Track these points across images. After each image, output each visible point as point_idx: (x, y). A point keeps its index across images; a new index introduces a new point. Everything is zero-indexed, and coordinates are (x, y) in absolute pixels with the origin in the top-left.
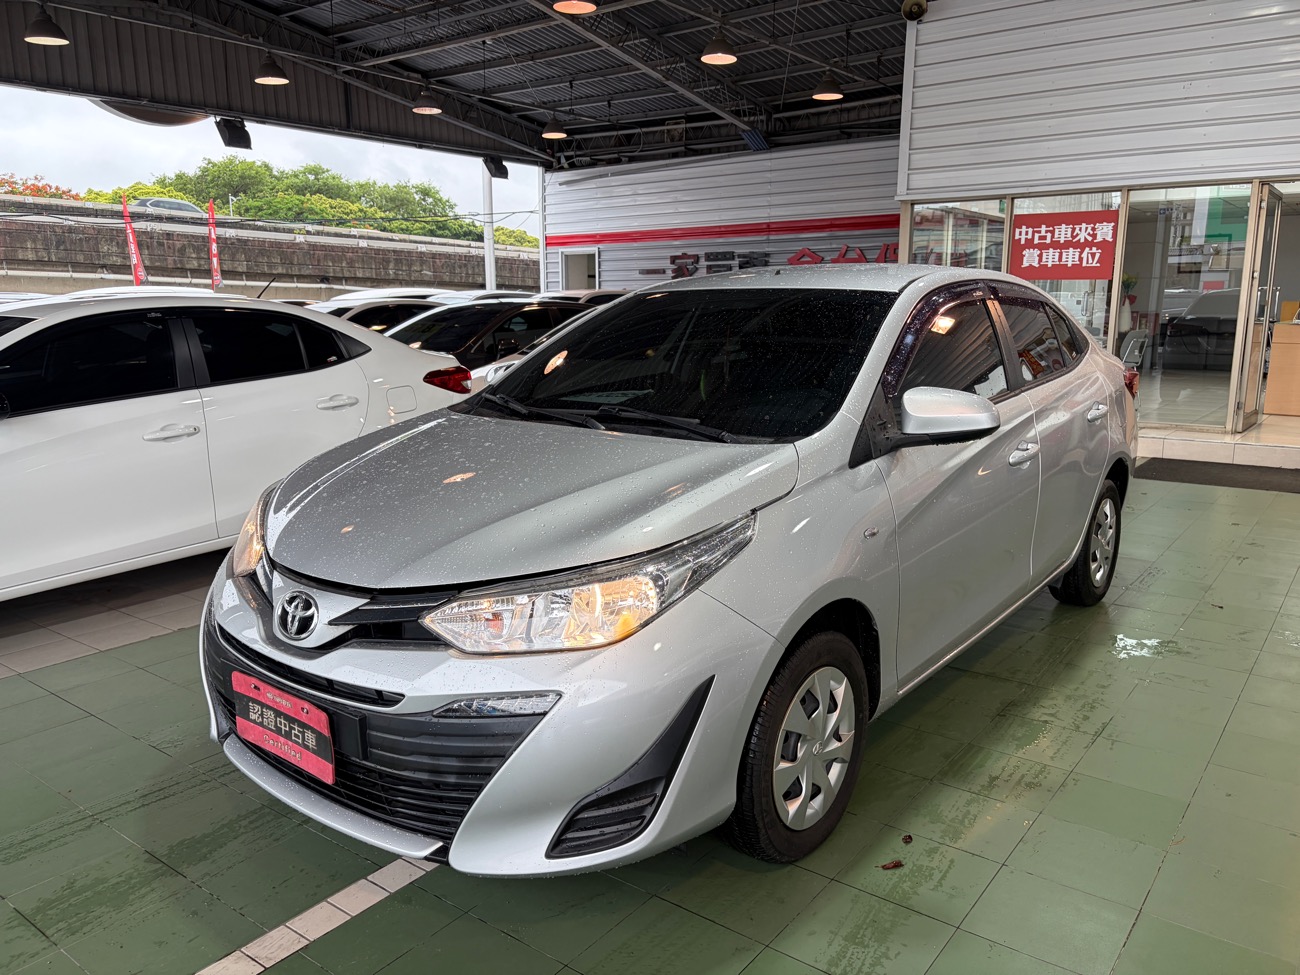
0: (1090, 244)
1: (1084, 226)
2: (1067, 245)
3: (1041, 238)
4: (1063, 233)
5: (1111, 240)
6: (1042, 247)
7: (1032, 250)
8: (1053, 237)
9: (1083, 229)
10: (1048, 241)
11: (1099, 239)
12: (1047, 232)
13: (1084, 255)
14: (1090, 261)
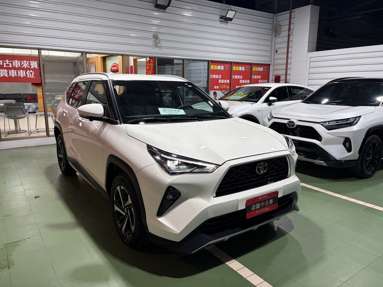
0: (30, 69)
1: (25, 61)
2: (19, 69)
3: (6, 65)
4: (17, 64)
5: (37, 68)
6: (8, 69)
7: (4, 70)
8: (12, 65)
9: (25, 63)
10: (11, 66)
11: (32, 67)
12: (9, 62)
13: (28, 73)
14: (31, 75)
